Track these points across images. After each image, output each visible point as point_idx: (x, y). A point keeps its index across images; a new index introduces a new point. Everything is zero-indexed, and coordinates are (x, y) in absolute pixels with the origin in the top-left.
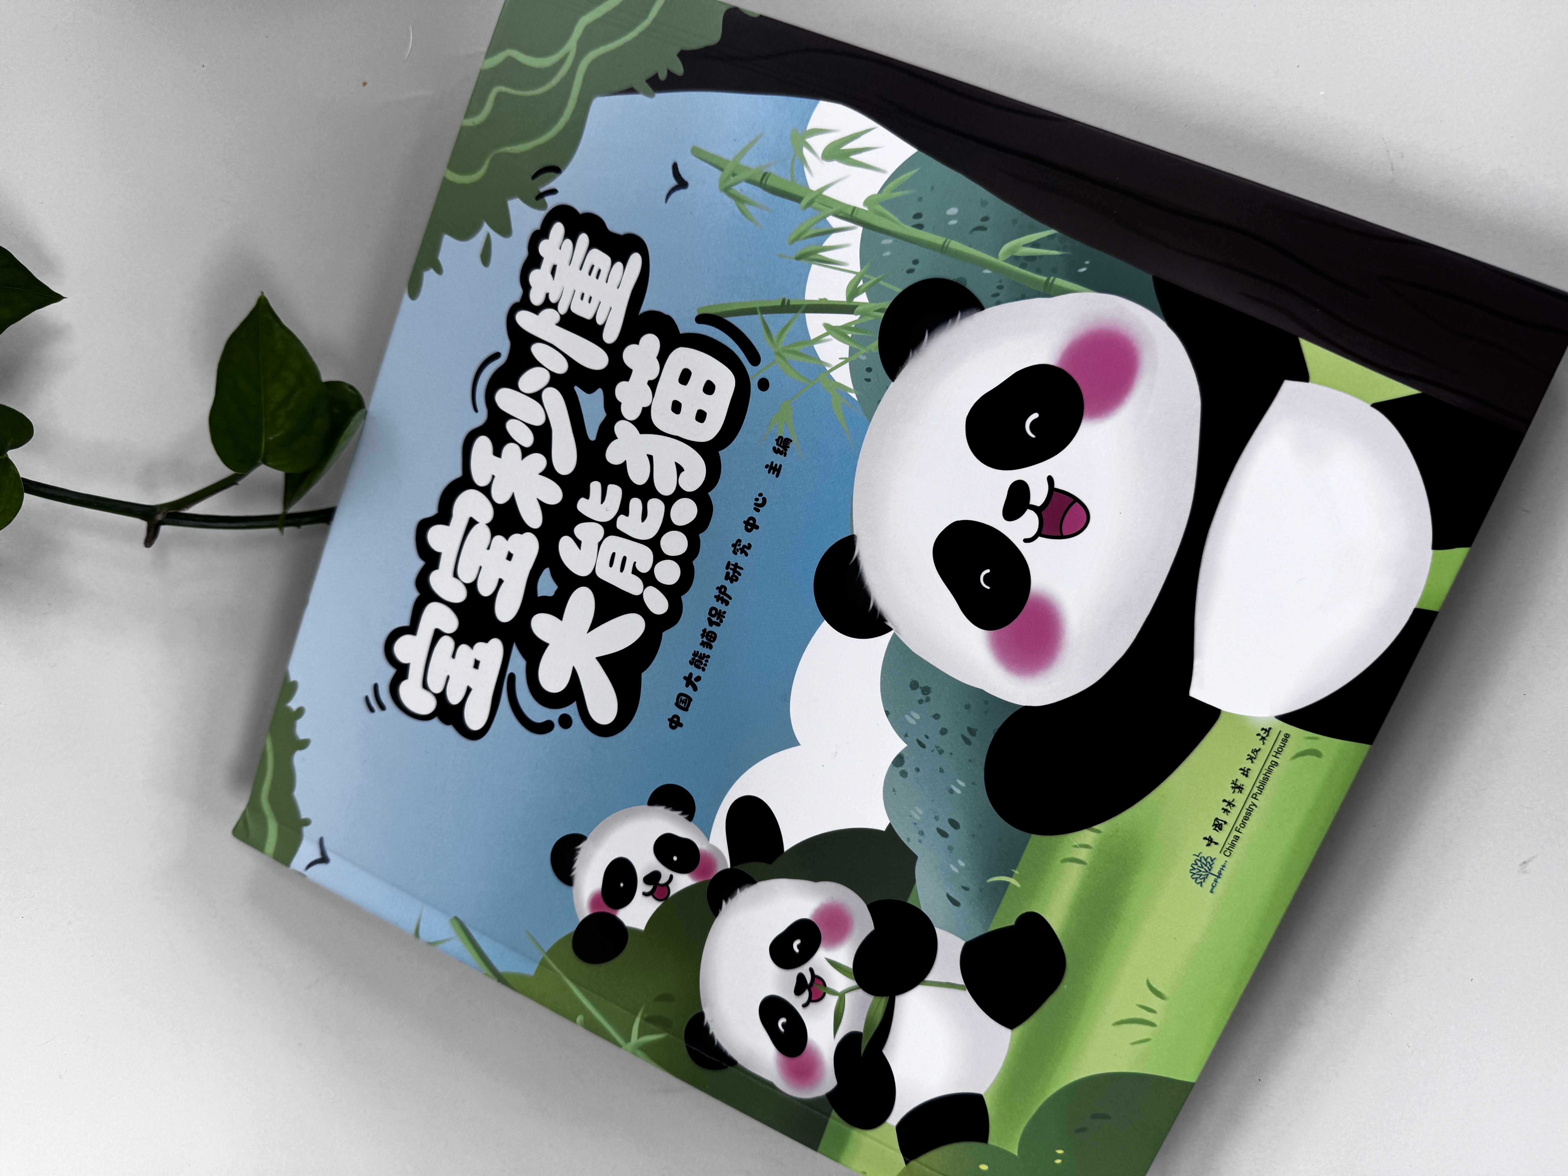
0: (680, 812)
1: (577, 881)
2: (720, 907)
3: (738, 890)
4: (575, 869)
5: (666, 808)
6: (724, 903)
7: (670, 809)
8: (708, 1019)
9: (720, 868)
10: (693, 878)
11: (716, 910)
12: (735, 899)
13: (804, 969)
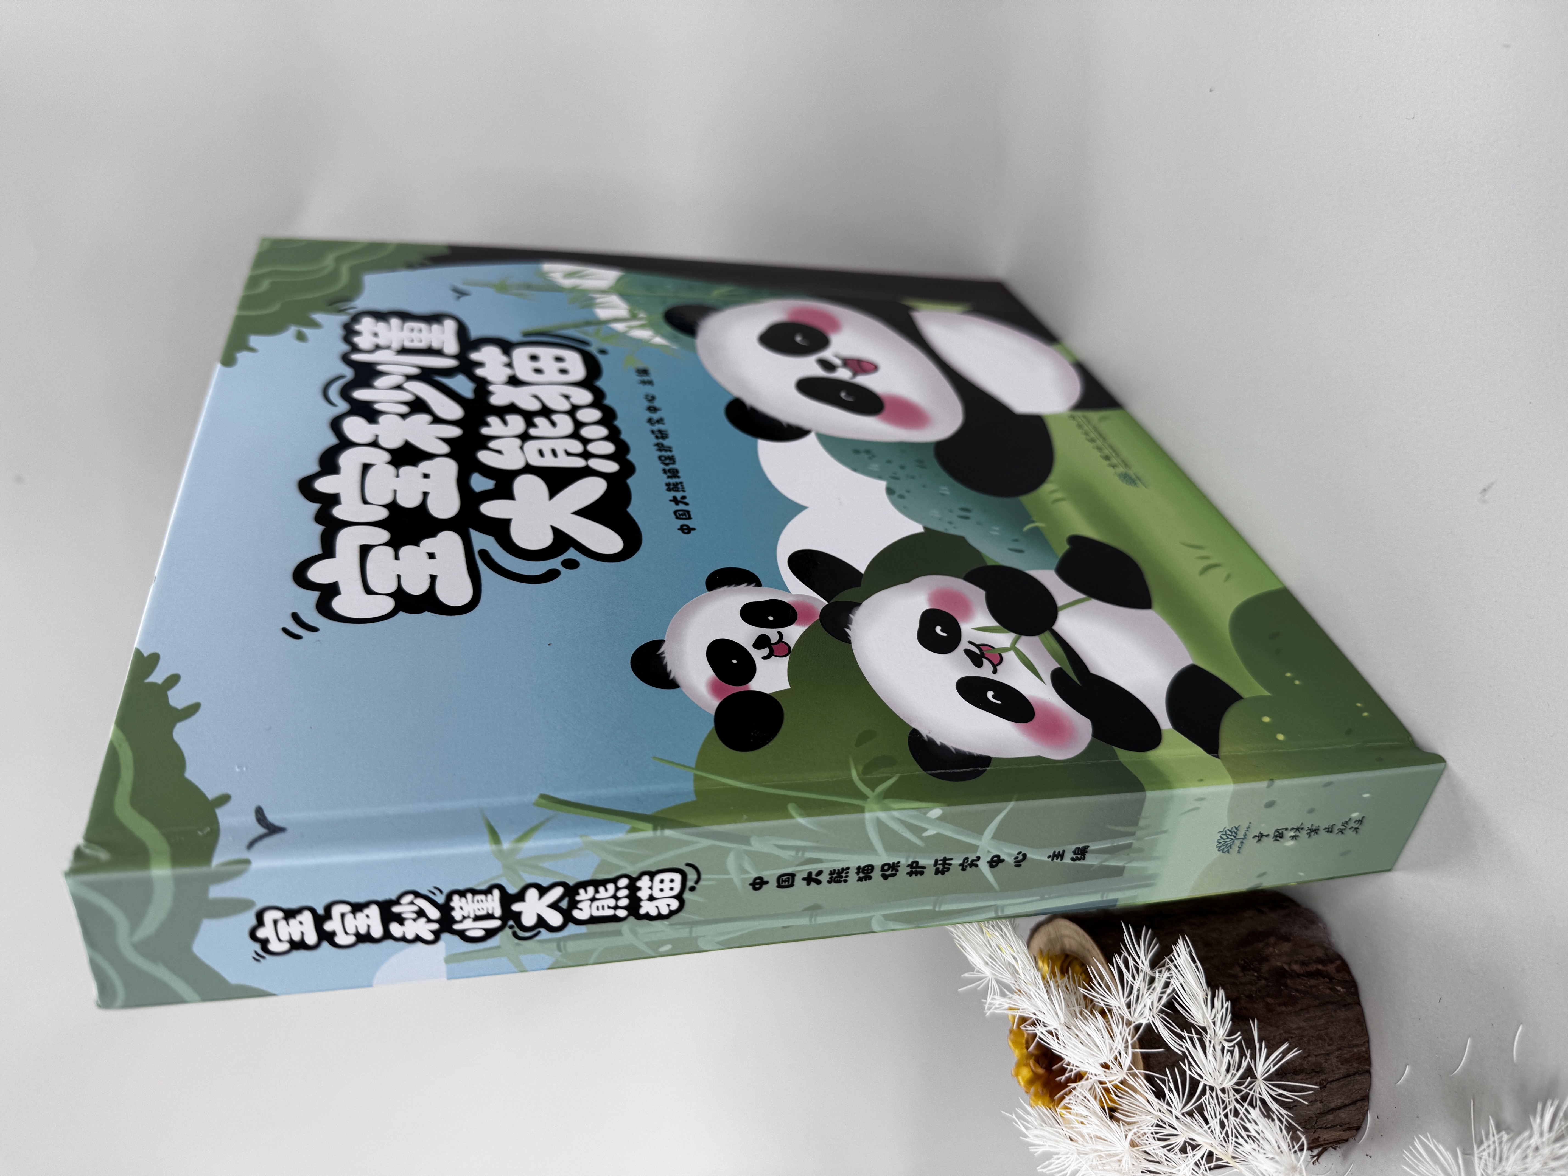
0: (746, 584)
1: (680, 680)
2: (847, 635)
3: (851, 615)
4: (671, 671)
5: (729, 587)
6: (847, 630)
7: (734, 585)
8: (924, 732)
9: (820, 608)
10: (800, 624)
11: (846, 639)
12: (854, 622)
13: (964, 645)
